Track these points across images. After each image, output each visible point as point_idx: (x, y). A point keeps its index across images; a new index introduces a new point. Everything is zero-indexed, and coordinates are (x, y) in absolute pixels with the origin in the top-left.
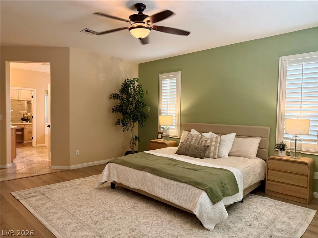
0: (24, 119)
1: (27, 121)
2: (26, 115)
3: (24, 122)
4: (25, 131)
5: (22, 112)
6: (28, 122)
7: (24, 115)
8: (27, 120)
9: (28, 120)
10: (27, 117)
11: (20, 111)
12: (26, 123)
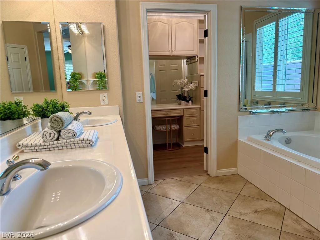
0: (182, 98)
1: (188, 102)
2: (185, 89)
3: (183, 102)
4: (186, 122)
5: (179, 82)
6: (190, 102)
7: (182, 88)
8: (188, 99)
9: (190, 99)
10: (188, 92)
11: (176, 81)
12: (186, 105)
